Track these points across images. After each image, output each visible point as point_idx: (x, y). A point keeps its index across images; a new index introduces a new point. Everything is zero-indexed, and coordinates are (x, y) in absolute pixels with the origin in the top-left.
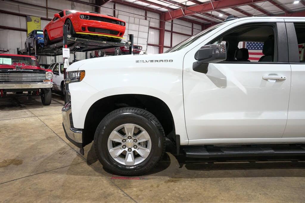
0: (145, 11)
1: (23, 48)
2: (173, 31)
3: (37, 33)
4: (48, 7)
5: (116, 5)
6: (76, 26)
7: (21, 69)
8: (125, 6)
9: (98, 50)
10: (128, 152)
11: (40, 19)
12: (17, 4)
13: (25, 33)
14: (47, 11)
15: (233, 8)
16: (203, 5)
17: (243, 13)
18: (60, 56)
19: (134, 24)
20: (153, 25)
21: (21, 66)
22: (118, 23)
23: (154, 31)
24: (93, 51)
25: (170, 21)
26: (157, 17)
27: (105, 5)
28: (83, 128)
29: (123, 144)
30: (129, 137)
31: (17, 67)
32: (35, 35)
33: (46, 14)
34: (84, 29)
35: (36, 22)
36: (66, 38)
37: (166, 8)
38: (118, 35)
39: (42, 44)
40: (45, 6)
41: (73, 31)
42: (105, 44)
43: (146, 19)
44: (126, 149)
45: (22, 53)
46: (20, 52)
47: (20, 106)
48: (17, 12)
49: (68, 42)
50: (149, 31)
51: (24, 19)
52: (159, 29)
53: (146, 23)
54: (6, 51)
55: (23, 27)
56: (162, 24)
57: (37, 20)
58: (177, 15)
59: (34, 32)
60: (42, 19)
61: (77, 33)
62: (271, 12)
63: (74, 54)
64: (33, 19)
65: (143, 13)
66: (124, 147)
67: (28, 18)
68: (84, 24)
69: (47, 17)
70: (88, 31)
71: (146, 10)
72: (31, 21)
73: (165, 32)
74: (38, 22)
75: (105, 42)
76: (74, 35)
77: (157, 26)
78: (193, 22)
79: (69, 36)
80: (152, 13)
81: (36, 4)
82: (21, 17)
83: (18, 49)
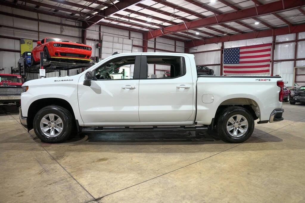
0: (128, 32)
1: (16, 67)
2: (156, 48)
3: (28, 54)
4: (40, 31)
5: (102, 26)
6: (51, 52)
7: (7, 85)
8: (110, 28)
9: (84, 68)
10: (51, 130)
11: (32, 41)
12: (12, 29)
13: (19, 53)
14: (39, 34)
15: (206, 28)
16: (179, 25)
17: (217, 31)
18: (50, 73)
19: (118, 43)
20: (136, 43)
21: (7, 83)
22: (86, 48)
23: (137, 49)
24: (80, 68)
25: (153, 39)
26: (141, 36)
27: (91, 28)
28: (27, 116)
29: (49, 125)
30: (52, 122)
31: (4, 84)
32: (26, 56)
33: (38, 37)
34: (57, 54)
35: (28, 44)
36: (42, 61)
37: (146, 28)
38: (86, 58)
39: (30, 64)
40: (37, 30)
41: (49, 56)
42: (74, 65)
43: (130, 39)
44: (51, 128)
45: (16, 71)
46: (13, 70)
47: (6, 113)
48: (13, 36)
49: (44, 64)
50: (132, 49)
51: (18, 42)
52: (142, 47)
53: (130, 42)
54: (2, 70)
55: (17, 48)
56: (145, 43)
57: (29, 42)
58: (158, 34)
59: (25, 54)
60: (34, 41)
61: (51, 57)
62: (242, 30)
63: (59, 72)
64: (26, 41)
65: (126, 33)
66: (50, 127)
67: (22, 41)
68: (58, 51)
69: (39, 39)
70: (60, 56)
71: (130, 30)
72: (24, 43)
73: (148, 49)
74: (30, 44)
75: (75, 64)
76: (49, 59)
77: (141, 44)
78: (175, 40)
79: (45, 60)
80: (135, 33)
81: (28, 29)
82: (16, 40)
83: (12, 68)
